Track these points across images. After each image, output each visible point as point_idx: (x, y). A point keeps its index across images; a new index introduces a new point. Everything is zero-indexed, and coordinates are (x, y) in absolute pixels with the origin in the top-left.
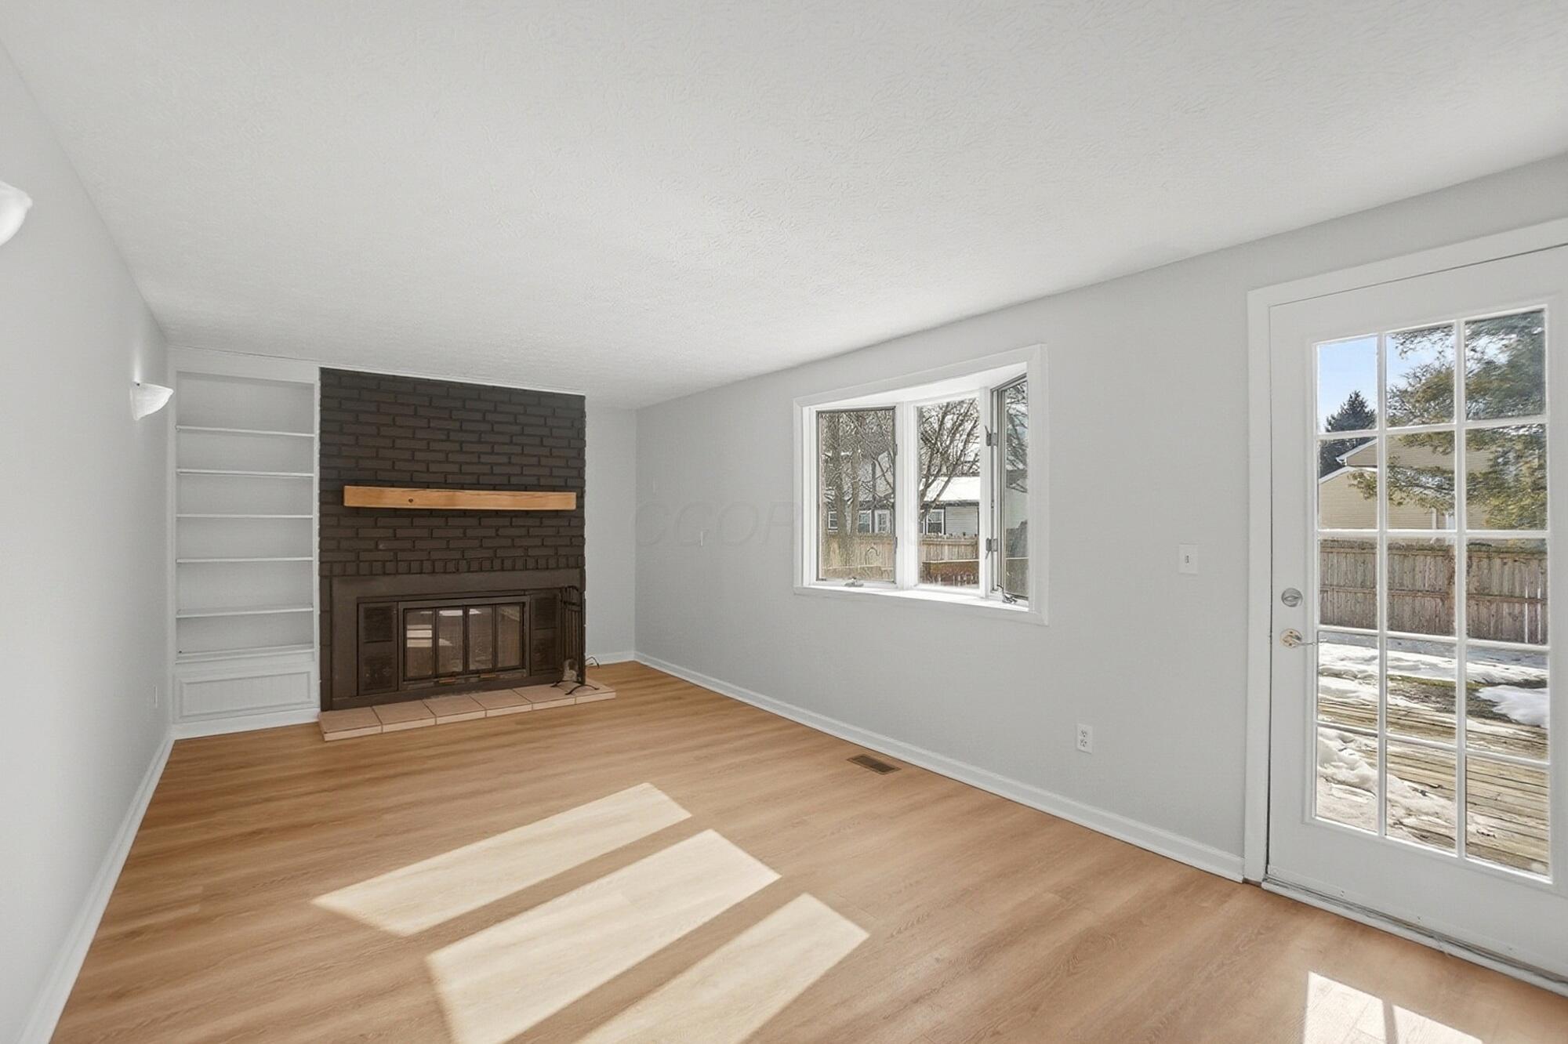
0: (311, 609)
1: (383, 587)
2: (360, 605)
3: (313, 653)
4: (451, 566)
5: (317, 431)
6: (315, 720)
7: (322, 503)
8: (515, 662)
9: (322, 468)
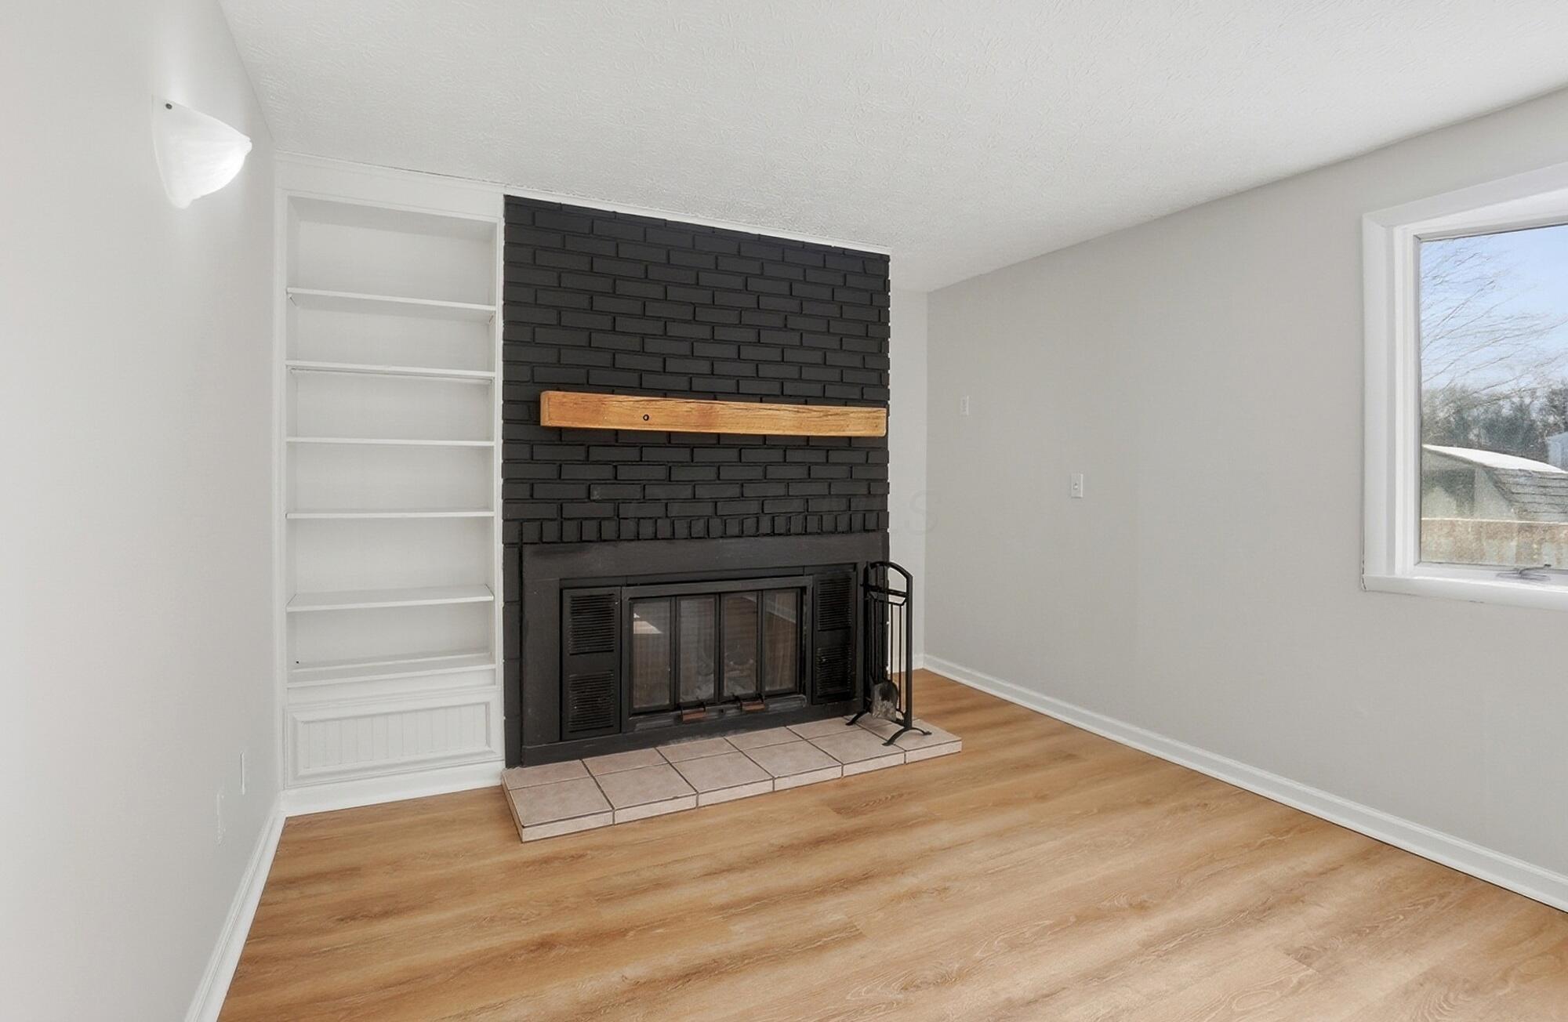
0: (491, 598)
1: (599, 562)
2: (565, 592)
3: (494, 670)
4: (699, 528)
5: (500, 302)
6: (496, 782)
7: (507, 420)
8: (788, 685)
9: (507, 362)
